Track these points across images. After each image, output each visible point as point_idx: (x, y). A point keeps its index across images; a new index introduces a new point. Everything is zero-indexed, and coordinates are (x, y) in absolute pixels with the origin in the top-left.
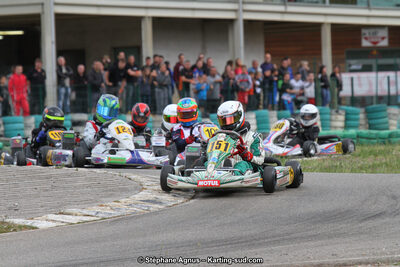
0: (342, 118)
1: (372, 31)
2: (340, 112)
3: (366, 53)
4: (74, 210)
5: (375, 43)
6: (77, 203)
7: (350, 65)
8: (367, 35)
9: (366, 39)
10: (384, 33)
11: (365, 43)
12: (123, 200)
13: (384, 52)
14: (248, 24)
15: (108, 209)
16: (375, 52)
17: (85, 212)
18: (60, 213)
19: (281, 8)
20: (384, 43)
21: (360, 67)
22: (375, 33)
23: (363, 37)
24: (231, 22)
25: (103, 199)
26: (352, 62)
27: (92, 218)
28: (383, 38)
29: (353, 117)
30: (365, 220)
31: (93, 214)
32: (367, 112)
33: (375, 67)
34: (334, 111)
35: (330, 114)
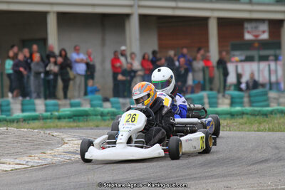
0: (227, 101)
1: (254, 25)
2: (226, 96)
3: (249, 45)
4: (8, 160)
5: (256, 36)
6: (9, 155)
8: (249, 29)
9: (248, 32)
10: (265, 27)
11: (248, 37)
12: (49, 152)
13: (264, 45)
14: (143, 18)
15: (36, 159)
16: (256, 45)
17: (17, 161)
19: (173, 4)
20: (265, 36)
21: (243, 58)
22: (256, 28)
23: (245, 31)
24: (128, 16)
25: (31, 151)
26: (236, 53)
27: (23, 166)
28: (264, 32)
29: (237, 100)
30: (253, 164)
31: (24, 163)
32: (250, 96)
33: (256, 57)
34: (220, 95)
35: (217, 98)
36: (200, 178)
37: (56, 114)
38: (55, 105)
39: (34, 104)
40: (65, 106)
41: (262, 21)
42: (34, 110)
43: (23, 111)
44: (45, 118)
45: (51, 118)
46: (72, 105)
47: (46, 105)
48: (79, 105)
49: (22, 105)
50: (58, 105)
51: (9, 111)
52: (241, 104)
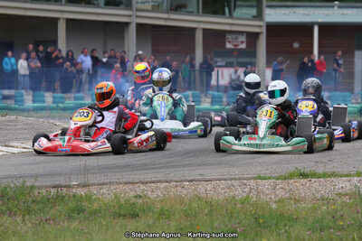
0: (209, 100)
1: (234, 36)
3: (230, 53)
4: (15, 144)
5: (236, 46)
6: (17, 140)
7: (216, 62)
8: (230, 40)
9: (229, 42)
10: (243, 38)
11: (229, 46)
13: (241, 53)
14: (139, 26)
16: (236, 53)
17: (24, 146)
18: (6, 146)
19: (166, 16)
20: (243, 46)
21: (224, 64)
22: (237, 38)
23: (227, 40)
24: (127, 24)
26: (218, 59)
27: (28, 150)
28: (242, 42)
32: (228, 97)
34: (203, 95)
35: (200, 97)
36: (179, 166)
37: (61, 105)
38: (61, 98)
39: (43, 96)
40: (70, 99)
41: (241, 33)
42: (44, 101)
43: (34, 101)
44: (51, 109)
45: (56, 109)
46: (76, 99)
47: (54, 98)
48: (82, 99)
49: (33, 96)
50: (64, 98)
51: (22, 101)
52: (220, 103)
